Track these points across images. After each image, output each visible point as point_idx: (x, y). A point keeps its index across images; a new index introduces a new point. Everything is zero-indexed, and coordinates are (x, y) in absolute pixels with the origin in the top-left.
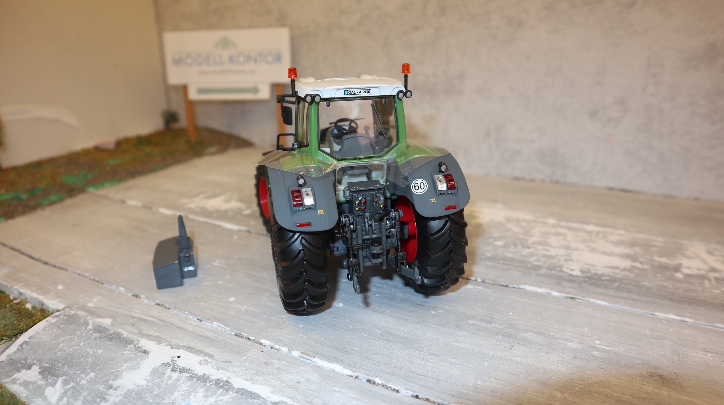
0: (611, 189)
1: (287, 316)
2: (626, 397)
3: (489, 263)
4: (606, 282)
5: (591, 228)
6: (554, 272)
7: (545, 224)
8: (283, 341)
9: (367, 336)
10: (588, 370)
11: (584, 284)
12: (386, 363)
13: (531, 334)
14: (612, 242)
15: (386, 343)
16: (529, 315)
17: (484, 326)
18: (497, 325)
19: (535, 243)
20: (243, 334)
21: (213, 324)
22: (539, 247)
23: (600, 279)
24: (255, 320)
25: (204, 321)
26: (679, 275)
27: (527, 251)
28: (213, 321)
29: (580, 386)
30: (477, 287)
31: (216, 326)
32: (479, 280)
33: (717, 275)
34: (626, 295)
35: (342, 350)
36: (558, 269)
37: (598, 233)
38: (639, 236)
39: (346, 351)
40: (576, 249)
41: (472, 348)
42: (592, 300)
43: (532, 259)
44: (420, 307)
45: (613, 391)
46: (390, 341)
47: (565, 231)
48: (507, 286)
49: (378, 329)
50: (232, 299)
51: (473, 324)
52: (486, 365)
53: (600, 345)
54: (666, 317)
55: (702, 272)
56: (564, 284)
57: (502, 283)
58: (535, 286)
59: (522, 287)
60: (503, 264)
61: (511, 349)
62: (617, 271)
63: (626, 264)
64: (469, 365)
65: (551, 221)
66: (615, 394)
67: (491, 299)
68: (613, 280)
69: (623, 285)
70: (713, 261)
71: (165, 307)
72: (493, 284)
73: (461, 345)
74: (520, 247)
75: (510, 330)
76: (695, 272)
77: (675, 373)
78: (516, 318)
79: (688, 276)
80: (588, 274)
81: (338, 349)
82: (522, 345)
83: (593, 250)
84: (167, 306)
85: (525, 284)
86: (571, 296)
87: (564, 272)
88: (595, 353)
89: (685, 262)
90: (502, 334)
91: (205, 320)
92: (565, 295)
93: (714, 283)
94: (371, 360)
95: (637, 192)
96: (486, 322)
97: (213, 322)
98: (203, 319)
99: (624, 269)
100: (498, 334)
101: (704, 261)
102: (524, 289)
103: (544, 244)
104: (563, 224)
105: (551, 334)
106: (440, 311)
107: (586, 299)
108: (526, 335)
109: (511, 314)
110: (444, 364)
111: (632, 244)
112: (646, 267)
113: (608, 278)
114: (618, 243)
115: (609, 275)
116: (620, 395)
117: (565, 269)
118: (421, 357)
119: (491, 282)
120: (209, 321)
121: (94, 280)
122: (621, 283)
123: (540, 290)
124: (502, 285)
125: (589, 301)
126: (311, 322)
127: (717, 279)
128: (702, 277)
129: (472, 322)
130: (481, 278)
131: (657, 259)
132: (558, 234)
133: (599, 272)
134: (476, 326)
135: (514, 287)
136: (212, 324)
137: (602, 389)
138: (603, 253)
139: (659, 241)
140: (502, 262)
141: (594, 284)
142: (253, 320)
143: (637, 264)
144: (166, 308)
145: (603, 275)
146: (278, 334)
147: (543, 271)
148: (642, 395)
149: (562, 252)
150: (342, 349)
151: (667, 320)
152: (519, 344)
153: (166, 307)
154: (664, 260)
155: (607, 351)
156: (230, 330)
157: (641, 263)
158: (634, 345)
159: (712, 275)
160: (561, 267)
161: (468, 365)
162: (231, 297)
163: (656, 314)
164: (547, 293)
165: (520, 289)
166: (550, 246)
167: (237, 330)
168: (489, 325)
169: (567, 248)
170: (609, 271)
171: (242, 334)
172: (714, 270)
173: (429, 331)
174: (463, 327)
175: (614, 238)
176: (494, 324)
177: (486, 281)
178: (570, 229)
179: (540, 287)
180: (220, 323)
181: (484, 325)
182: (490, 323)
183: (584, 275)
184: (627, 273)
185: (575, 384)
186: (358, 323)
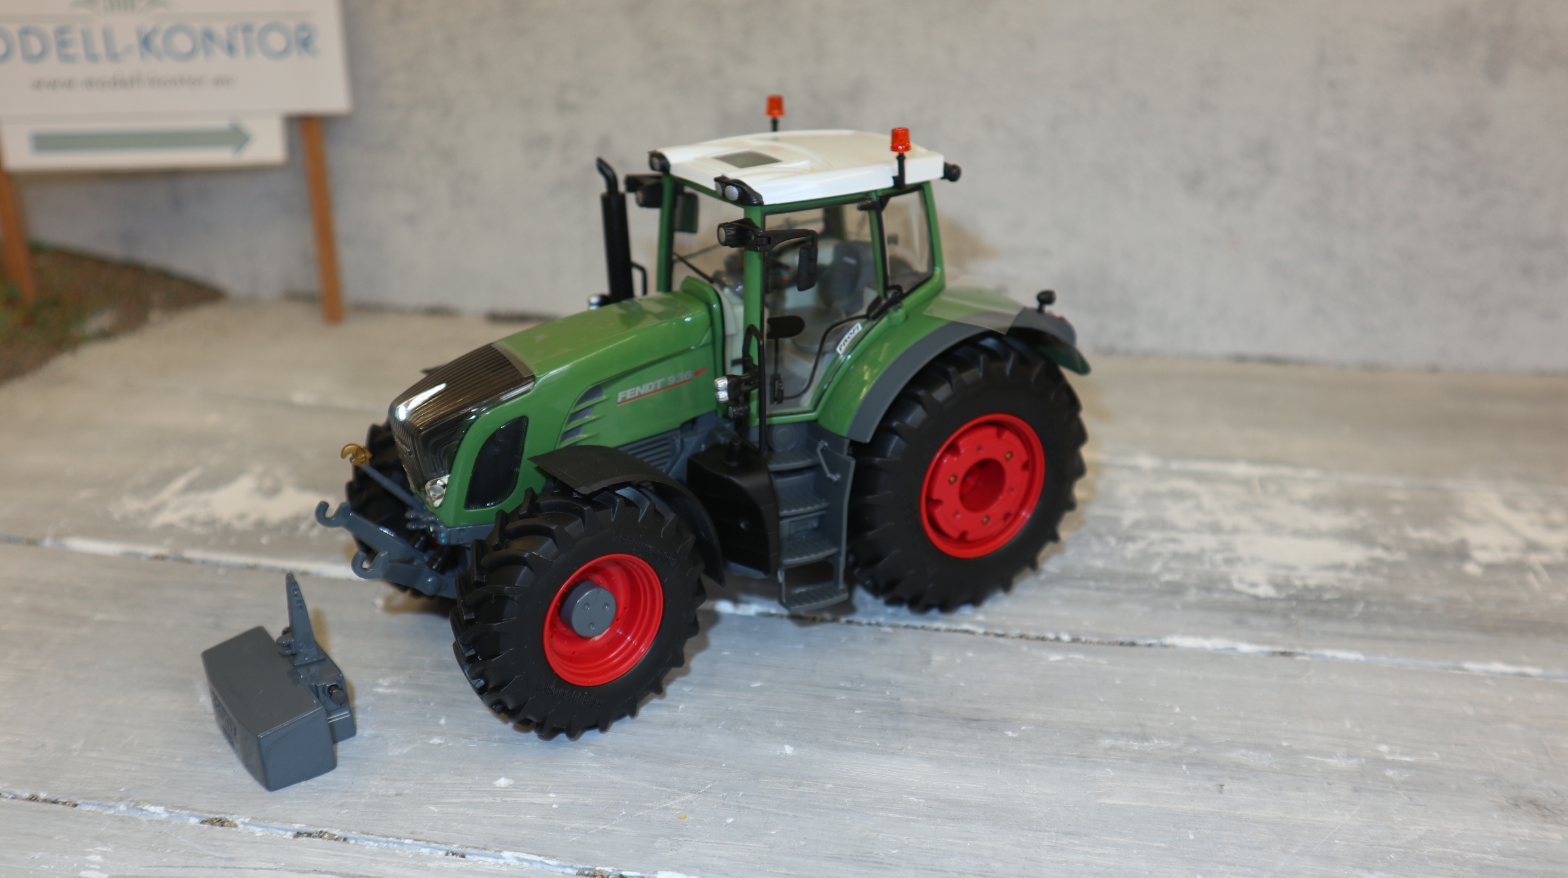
0: (1241, 359)
1: (677, 801)
2: (1490, 857)
3: (1067, 592)
4: (1336, 605)
5: (1240, 469)
6: (1216, 596)
7: (1134, 469)
8: (713, 866)
9: (898, 816)
10: (1395, 812)
11: (1293, 616)
12: (983, 873)
13: (1244, 751)
14: (1304, 503)
15: (952, 827)
16: (1218, 708)
17: (1136, 748)
18: (1163, 742)
19: (1137, 524)
20: (603, 868)
21: (504, 858)
22: (1155, 535)
23: (1319, 600)
24: (605, 827)
25: (471, 854)
26: (1471, 568)
27: (1131, 550)
28: (501, 851)
29: (1396, 850)
30: (1071, 656)
31: (514, 862)
32: (1066, 637)
33: (1544, 558)
34: (1388, 630)
35: (866, 861)
36: (1223, 586)
37: (1263, 481)
38: (1355, 479)
39: (877, 863)
40: (1236, 530)
41: (1141, 804)
42: (1329, 653)
43: (1155, 568)
44: (974, 724)
45: (1463, 850)
46: (958, 819)
47: (1188, 485)
48: (1133, 644)
49: (912, 794)
50: (502, 782)
51: (1112, 748)
52: (1191, 837)
53: (1391, 753)
54: (1487, 672)
55: (1514, 555)
56: (1254, 620)
57: (1120, 639)
58: (1195, 634)
59: (1169, 640)
60: (1098, 589)
61: (1221, 792)
62: (1346, 575)
63: (1355, 554)
64: (1158, 845)
65: (1146, 462)
66: (1469, 855)
67: (1118, 682)
68: (1348, 599)
69: (1375, 609)
70: (1527, 525)
71: (332, 837)
72: (1099, 643)
73: (1115, 802)
74: (1112, 541)
75: (1195, 750)
76: (1499, 557)
77: (1556, 793)
78: (1194, 718)
79: (1490, 567)
80: (1292, 592)
81: (854, 860)
82: (1239, 779)
83: (1273, 529)
84: (337, 833)
85: (1172, 632)
86: (1280, 649)
87: (1239, 593)
88: (1390, 773)
89: (1474, 535)
90: (1185, 761)
91: (476, 851)
92: (1267, 649)
93: (1546, 577)
94: (945, 872)
95: (1301, 363)
96: (1136, 737)
97: (502, 854)
98: (469, 849)
99: (1358, 569)
100: (1177, 762)
101: (1506, 527)
102: (1174, 646)
103: (1162, 524)
104: (1175, 465)
105: (1285, 744)
106: (1023, 728)
107: (1315, 652)
108: (1236, 755)
109: (1177, 710)
110: (1106, 852)
111: (1346, 502)
112: (1400, 556)
113: (1336, 595)
114: (1318, 504)
115: (1334, 588)
116: (1478, 855)
117: (1237, 585)
118: (1047, 843)
119: (1096, 640)
120: (487, 852)
121: (34, 798)
122: (1368, 604)
123: (1209, 644)
124: (1122, 644)
125: (1323, 656)
126: (746, 805)
127: (1548, 567)
128: (1519, 567)
129: (1107, 742)
130: (1069, 632)
131: (1413, 533)
132: (1179, 496)
133: (1312, 582)
134: (1121, 750)
135: (1150, 645)
136: (501, 858)
137: (1441, 850)
138: (1297, 533)
139: (1398, 487)
140: (1091, 584)
141: (1313, 613)
142: (601, 827)
143: (1379, 553)
144: (336, 839)
145: (1320, 589)
146: (690, 852)
147: (1192, 595)
148: (1519, 849)
149: (1209, 541)
150: (865, 859)
151: (1493, 676)
152: (1231, 778)
153: (336, 837)
154: (1427, 534)
155: (1410, 766)
156: (559, 866)
157: (1387, 548)
158: (1456, 745)
159: (1535, 559)
160: (1226, 580)
161: (1155, 844)
162: (499, 777)
163: (1468, 665)
164: (1226, 649)
165: (1166, 646)
166: (1174, 527)
167: (579, 860)
168: (1146, 744)
169: (1215, 528)
170: (1329, 578)
171: (598, 868)
172: (1533, 546)
173: (1028, 781)
174: (1096, 759)
175: (1304, 492)
176: (1156, 741)
177: (1083, 639)
178: (1199, 477)
179: (1207, 636)
180: (522, 852)
181: (1136, 745)
182: (1147, 740)
183: (1283, 595)
184: (1368, 577)
185: (1385, 848)
186: (859, 788)
